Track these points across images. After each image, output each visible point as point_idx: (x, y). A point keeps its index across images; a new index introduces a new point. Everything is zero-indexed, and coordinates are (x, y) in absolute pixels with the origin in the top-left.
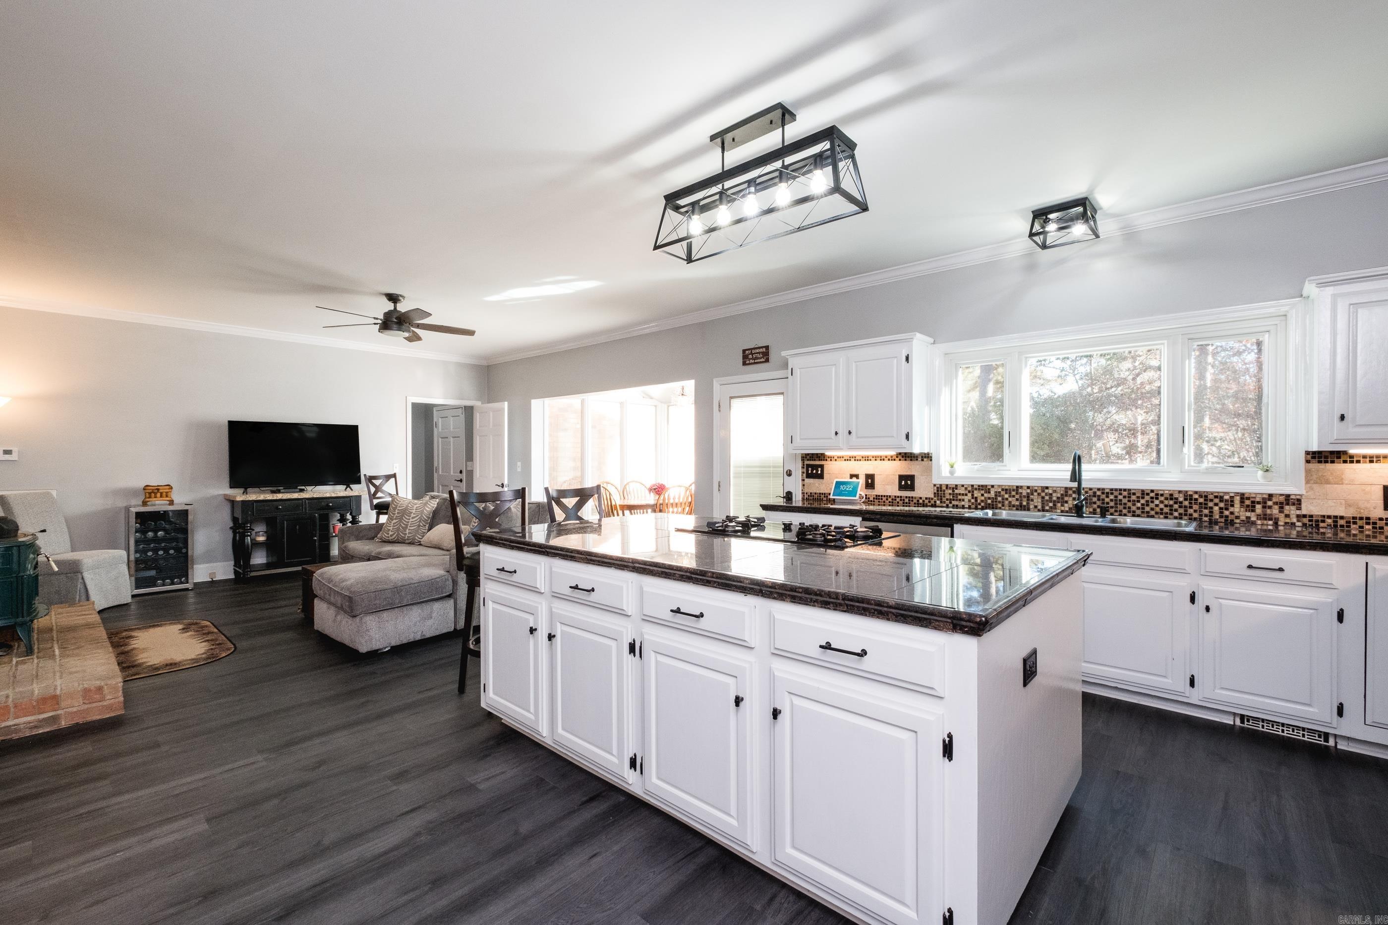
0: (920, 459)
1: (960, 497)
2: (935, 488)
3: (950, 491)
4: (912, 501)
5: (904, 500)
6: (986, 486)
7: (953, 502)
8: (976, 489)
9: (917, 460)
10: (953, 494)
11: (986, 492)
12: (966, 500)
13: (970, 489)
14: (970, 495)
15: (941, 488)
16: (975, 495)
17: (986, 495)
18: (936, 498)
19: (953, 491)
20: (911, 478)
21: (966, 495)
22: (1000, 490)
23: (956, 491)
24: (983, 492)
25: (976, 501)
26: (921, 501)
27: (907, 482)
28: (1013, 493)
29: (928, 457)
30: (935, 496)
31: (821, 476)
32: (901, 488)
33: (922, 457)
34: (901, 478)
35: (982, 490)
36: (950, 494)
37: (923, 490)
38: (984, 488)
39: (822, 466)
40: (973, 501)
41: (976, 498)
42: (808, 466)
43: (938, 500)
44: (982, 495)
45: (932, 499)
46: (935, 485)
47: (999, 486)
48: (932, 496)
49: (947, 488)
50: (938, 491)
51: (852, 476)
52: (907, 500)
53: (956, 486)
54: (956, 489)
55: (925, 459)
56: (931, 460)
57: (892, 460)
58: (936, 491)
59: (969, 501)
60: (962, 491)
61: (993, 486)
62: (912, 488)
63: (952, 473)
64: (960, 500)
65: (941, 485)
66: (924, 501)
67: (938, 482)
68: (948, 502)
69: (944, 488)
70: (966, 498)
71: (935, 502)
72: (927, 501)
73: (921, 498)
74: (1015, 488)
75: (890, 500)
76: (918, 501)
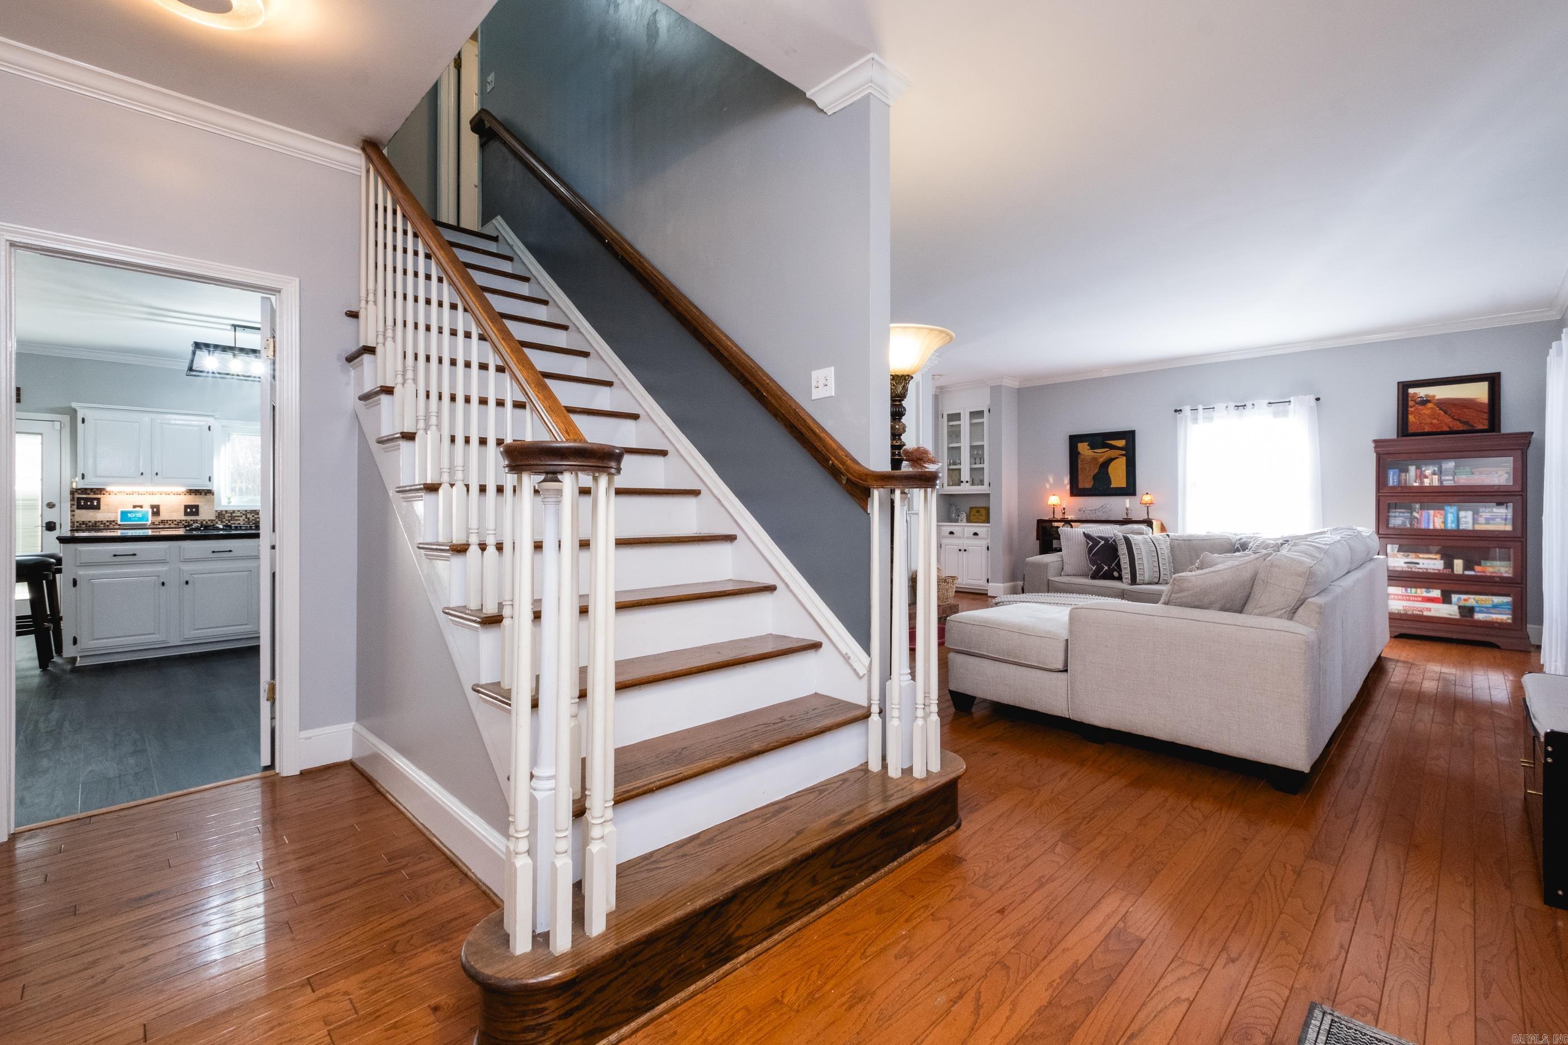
0: (204, 494)
1: (236, 518)
2: (216, 513)
3: (229, 515)
4: (197, 524)
5: (189, 522)
8: (249, 513)
9: (201, 494)
10: (231, 516)
12: (241, 520)
13: (242, 514)
14: (244, 516)
15: (221, 513)
17: (256, 516)
19: (231, 514)
20: (197, 507)
21: (241, 517)
23: (234, 515)
25: (249, 520)
26: (204, 523)
27: (192, 510)
29: (210, 493)
30: (216, 521)
31: (98, 507)
32: (186, 514)
33: (206, 492)
34: (186, 507)
36: (229, 517)
37: (206, 514)
39: (99, 500)
40: (246, 520)
42: (79, 499)
43: (219, 521)
46: (216, 511)
48: (214, 518)
49: (226, 513)
50: (218, 515)
51: (135, 507)
53: (234, 511)
54: (234, 513)
55: (208, 494)
56: (212, 495)
57: (178, 495)
58: (216, 515)
59: (244, 520)
60: (239, 514)
62: (197, 513)
63: (229, 503)
64: (237, 520)
66: (207, 523)
67: (220, 509)
68: (228, 522)
69: (224, 513)
72: (209, 522)
75: (175, 525)
76: (202, 523)
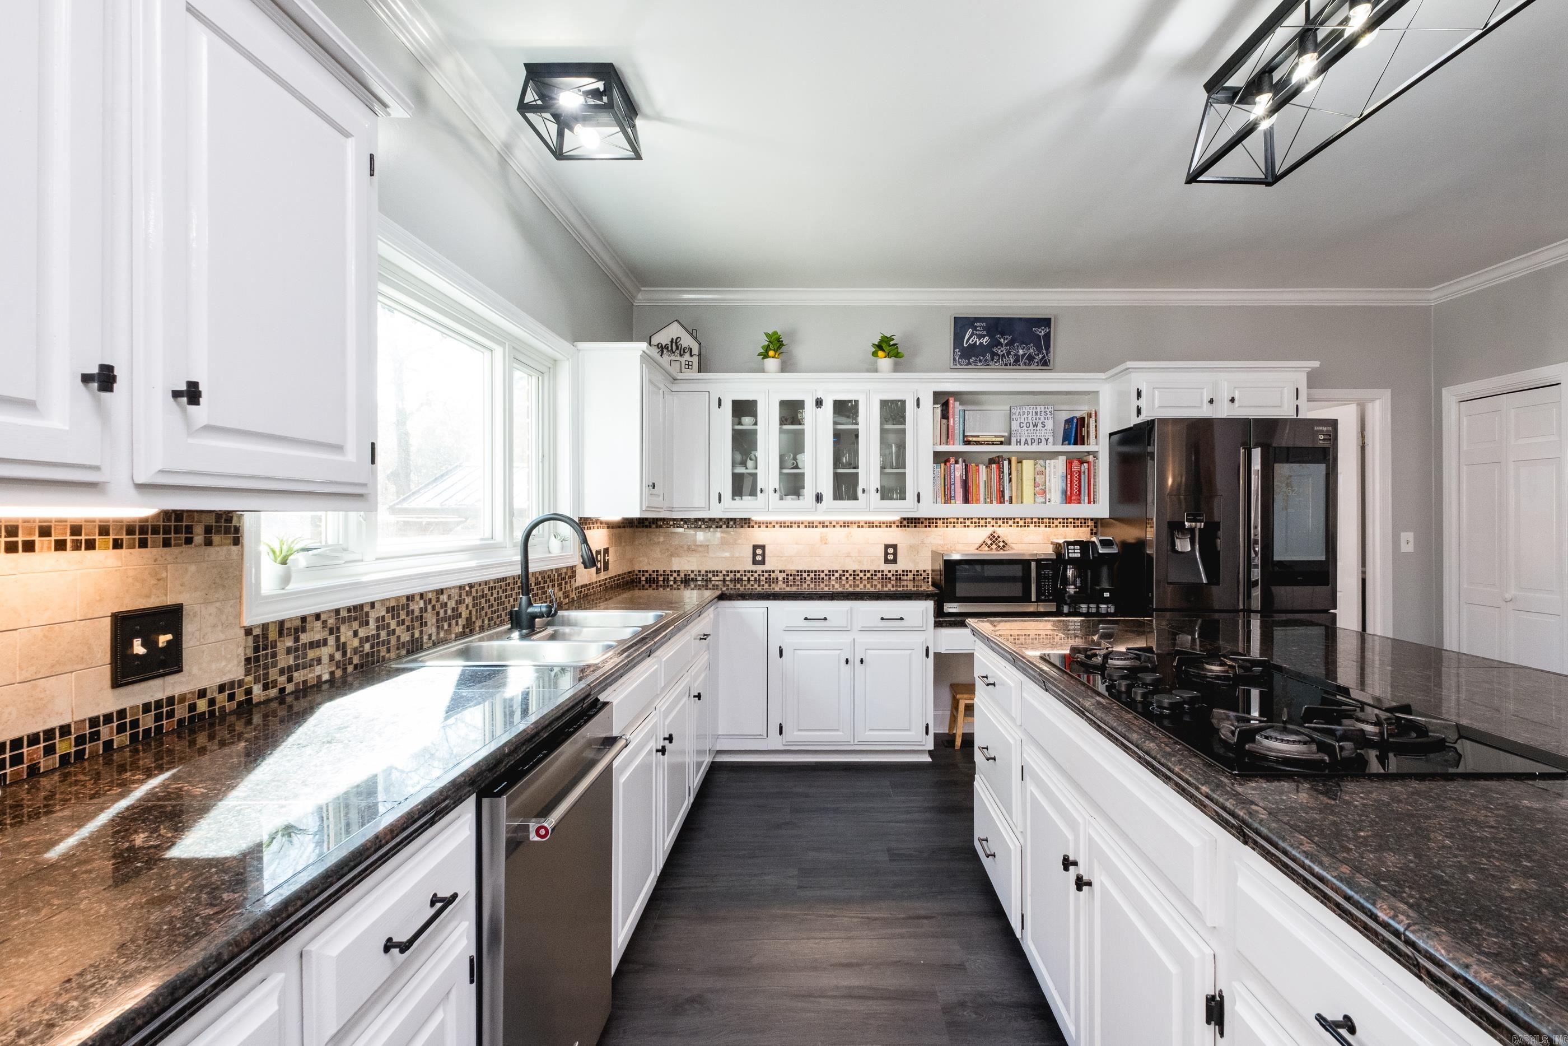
0: (199, 539)
2: (250, 638)
3: (289, 643)
4: (171, 714)
5: (135, 724)
6: (362, 606)
7: (295, 674)
8: (344, 619)
9: (189, 541)
10: (297, 649)
11: (361, 625)
12: (325, 659)
13: (331, 622)
14: (331, 641)
15: (265, 636)
16: (343, 639)
18: (250, 678)
19: (297, 639)
20: (168, 620)
21: (325, 642)
22: (383, 613)
23: (304, 638)
24: (355, 625)
25: (344, 654)
26: (202, 705)
27: (148, 641)
28: (403, 615)
29: (227, 531)
30: (248, 673)
32: (124, 671)
33: (208, 530)
34: (127, 625)
35: (355, 619)
36: (289, 651)
37: (211, 659)
38: (358, 613)
40: (338, 656)
41: (344, 644)
43: (257, 680)
44: (356, 634)
45: (241, 683)
46: (248, 632)
47: (383, 601)
49: (281, 634)
50: (256, 649)
52: (147, 722)
53: (304, 619)
54: (304, 630)
55: (216, 538)
56: (237, 541)
57: (77, 547)
58: (250, 653)
59: (332, 658)
60: (314, 633)
61: (373, 605)
62: (172, 659)
65: (265, 627)
66: (212, 702)
67: (254, 616)
68: (284, 678)
69: (273, 635)
70: (325, 652)
71: (249, 692)
72: (221, 699)
73: (202, 693)
74: (404, 601)
75: (64, 747)
76: (193, 707)
